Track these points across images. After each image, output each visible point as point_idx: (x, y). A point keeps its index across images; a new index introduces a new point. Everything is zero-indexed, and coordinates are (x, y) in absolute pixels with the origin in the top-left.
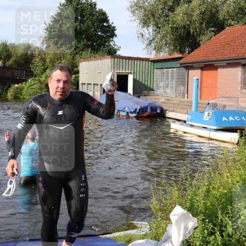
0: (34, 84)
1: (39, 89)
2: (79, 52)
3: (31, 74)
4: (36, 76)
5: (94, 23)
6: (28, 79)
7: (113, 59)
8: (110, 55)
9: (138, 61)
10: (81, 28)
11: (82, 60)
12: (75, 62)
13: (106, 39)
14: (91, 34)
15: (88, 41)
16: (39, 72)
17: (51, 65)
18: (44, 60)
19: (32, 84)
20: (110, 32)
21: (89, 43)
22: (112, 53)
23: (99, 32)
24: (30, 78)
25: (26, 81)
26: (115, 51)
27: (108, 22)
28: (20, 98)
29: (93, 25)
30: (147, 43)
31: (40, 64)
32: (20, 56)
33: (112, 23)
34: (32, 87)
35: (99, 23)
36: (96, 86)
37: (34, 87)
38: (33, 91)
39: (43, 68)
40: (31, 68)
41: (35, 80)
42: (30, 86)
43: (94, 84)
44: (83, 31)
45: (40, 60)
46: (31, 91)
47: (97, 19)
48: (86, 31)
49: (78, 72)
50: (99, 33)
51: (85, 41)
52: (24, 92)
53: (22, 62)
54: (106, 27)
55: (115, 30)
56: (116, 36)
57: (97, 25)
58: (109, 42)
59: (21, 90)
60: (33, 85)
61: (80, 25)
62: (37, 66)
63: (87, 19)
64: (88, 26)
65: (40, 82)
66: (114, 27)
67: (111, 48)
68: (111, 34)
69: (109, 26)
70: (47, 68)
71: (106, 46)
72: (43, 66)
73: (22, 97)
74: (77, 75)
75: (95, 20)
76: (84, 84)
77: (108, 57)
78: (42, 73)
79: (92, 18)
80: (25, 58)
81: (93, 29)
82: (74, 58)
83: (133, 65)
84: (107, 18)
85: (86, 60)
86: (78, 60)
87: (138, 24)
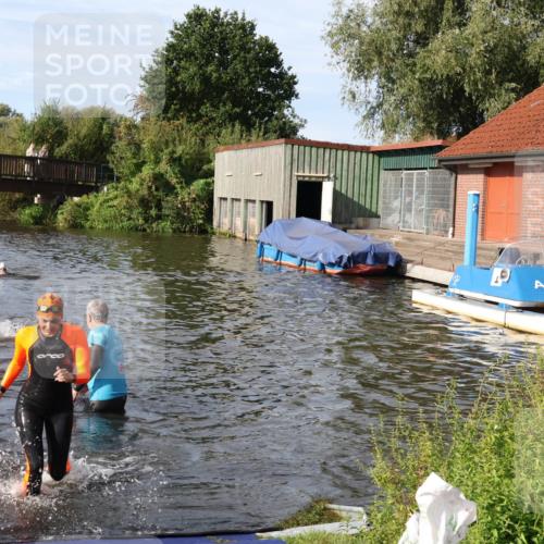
0: (116, 197)
1: (125, 208)
2: (214, 129)
3: (108, 176)
4: (118, 180)
5: (249, 66)
6: (103, 185)
7: (290, 146)
8: (283, 137)
9: (346, 153)
10: (219, 78)
11: (221, 148)
12: (206, 150)
13: (274, 101)
14: (242, 90)
15: (234, 106)
16: (126, 171)
17: (152, 157)
18: (138, 147)
19: (111, 196)
20: (285, 87)
21: (237, 110)
22: (287, 133)
23: (260, 86)
24: (107, 183)
25: (97, 189)
26: (294, 130)
27: (279, 64)
28: (82, 227)
29: (247, 71)
30: (365, 113)
31: (129, 155)
32: (85, 137)
33: (290, 68)
34: (110, 203)
35: (261, 66)
36: (250, 205)
37: (115, 203)
38: (112, 211)
39: (135, 161)
40: (108, 162)
41: (117, 189)
42: (106, 201)
43: (247, 201)
44: (223, 83)
45: (129, 144)
46: (107, 212)
47: (256, 58)
48: (232, 83)
49: (211, 173)
50: (260, 90)
51: (229, 106)
52: (93, 212)
53: (90, 148)
54: (274, 75)
55: (296, 83)
56: (297, 96)
57: (256, 72)
58: (280, 108)
59: (87, 209)
60: (111, 199)
61: (217, 71)
62: (121, 158)
63: (235, 57)
64: (236, 73)
65: (129, 194)
66: (293, 77)
67: (284, 123)
68: (285, 91)
69: (282, 75)
70: (144, 163)
71: (273, 118)
72: (134, 158)
73: (88, 224)
74: (209, 180)
75: (251, 61)
76: (225, 199)
77: (277, 141)
78: (133, 174)
79: (244, 57)
80: (96, 141)
81: (246, 81)
82: (203, 141)
84: (277, 56)
85: (229, 146)
86: (211, 147)
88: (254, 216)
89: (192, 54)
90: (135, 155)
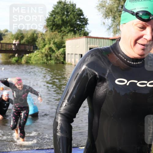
0: (38, 54)
1: (41, 57)
2: (66, 34)
3: (36, 48)
4: (39, 49)
5: (75, 16)
6: (35, 51)
7: (87, 38)
8: (85, 36)
9: (103, 40)
10: (67, 20)
11: (67, 39)
12: (63, 40)
13: (82, 26)
14: (73, 23)
15: (71, 27)
16: (41, 47)
17: (48, 43)
18: (44, 40)
20: (85, 22)
21: (72, 29)
23: (78, 21)
25: (33, 52)
26: (88, 34)
27: (83, 15)
28: (29, 63)
29: (74, 17)
30: (108, 28)
31: (42, 42)
34: (37, 56)
35: (78, 16)
36: (76, 55)
37: (38, 56)
39: (43, 44)
40: (36, 44)
41: (38, 52)
43: (75, 54)
45: (42, 39)
46: (36, 58)
47: (77, 14)
48: (70, 21)
49: (65, 47)
50: (78, 23)
51: (69, 28)
52: (32, 59)
53: (31, 40)
54: (82, 19)
56: (88, 24)
57: (77, 18)
58: (84, 28)
59: (30, 58)
60: (37, 55)
61: (66, 17)
62: (40, 43)
63: (71, 14)
64: (71, 18)
65: (42, 53)
66: (87, 19)
67: (85, 32)
68: (85, 23)
69: (84, 18)
70: (46, 44)
71: (82, 31)
73: (31, 62)
74: (64, 49)
75: (75, 15)
76: (69, 54)
77: (83, 37)
78: (43, 47)
79: (73, 14)
80: (33, 38)
81: (74, 20)
82: (62, 38)
83: (99, 42)
84: (82, 13)
85: (70, 39)
86: (65, 39)
87: (102, 16)
88: (77, 58)
89: (59, 13)
90: (44, 42)
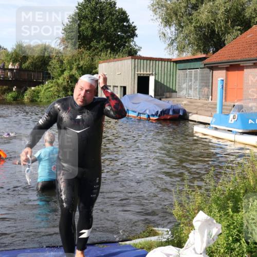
0: (52, 87)
1: (56, 91)
2: (98, 53)
3: (48, 76)
4: (53, 78)
6: (46, 81)
7: (133, 60)
8: (130, 56)
9: (160, 62)
10: (100, 28)
11: (101, 62)
12: (94, 63)
13: (126, 39)
14: (111, 34)
15: (107, 42)
16: (56, 74)
17: (69, 67)
18: (62, 62)
19: (49, 86)
20: (131, 32)
21: (109, 43)
22: (132, 53)
23: (119, 32)
24: (48, 80)
25: (43, 83)
26: (136, 52)
27: (128, 21)
28: (36, 101)
29: (113, 25)
30: (169, 43)
31: (58, 66)
32: (37, 58)
33: (133, 23)
34: (49, 90)
35: (119, 22)
36: (115, 88)
37: (52, 89)
38: (50, 94)
39: (61, 69)
40: (48, 70)
41: (52, 83)
42: (48, 88)
43: (114, 86)
44: (102, 31)
45: (58, 61)
46: (48, 94)
47: (117, 18)
48: (106, 31)
51: (104, 42)
52: (41, 94)
53: (39, 64)
54: (126, 26)
55: (136, 30)
56: (137, 36)
57: (117, 25)
58: (129, 42)
59: (38, 93)
60: (50, 88)
61: (99, 25)
62: (54, 68)
63: (107, 18)
64: (107, 26)
65: (58, 84)
66: (135, 27)
67: (131, 49)
68: (131, 34)
69: (129, 26)
70: (65, 70)
71: (126, 47)
72: (60, 68)
73: (39, 100)
75: (114, 20)
77: (128, 58)
78: (60, 75)
79: (111, 18)
80: (42, 60)
81: (113, 29)
82: (92, 59)
83: (154, 66)
84: (127, 17)
85: (105, 61)
87: (160, 23)
88: (117, 93)
89: (87, 17)
